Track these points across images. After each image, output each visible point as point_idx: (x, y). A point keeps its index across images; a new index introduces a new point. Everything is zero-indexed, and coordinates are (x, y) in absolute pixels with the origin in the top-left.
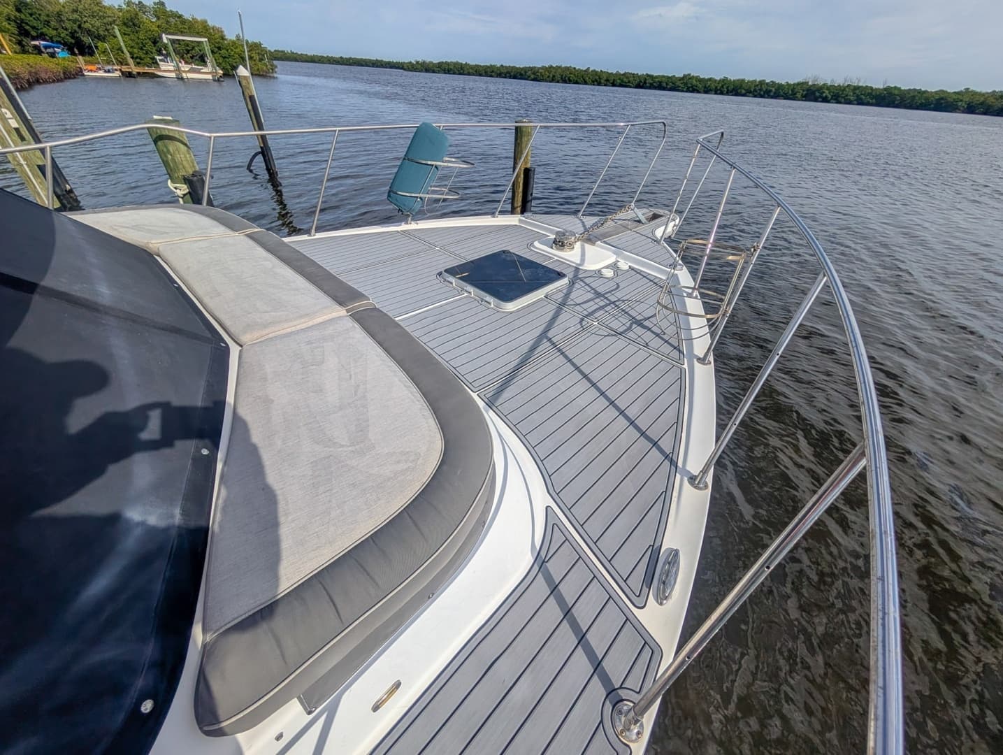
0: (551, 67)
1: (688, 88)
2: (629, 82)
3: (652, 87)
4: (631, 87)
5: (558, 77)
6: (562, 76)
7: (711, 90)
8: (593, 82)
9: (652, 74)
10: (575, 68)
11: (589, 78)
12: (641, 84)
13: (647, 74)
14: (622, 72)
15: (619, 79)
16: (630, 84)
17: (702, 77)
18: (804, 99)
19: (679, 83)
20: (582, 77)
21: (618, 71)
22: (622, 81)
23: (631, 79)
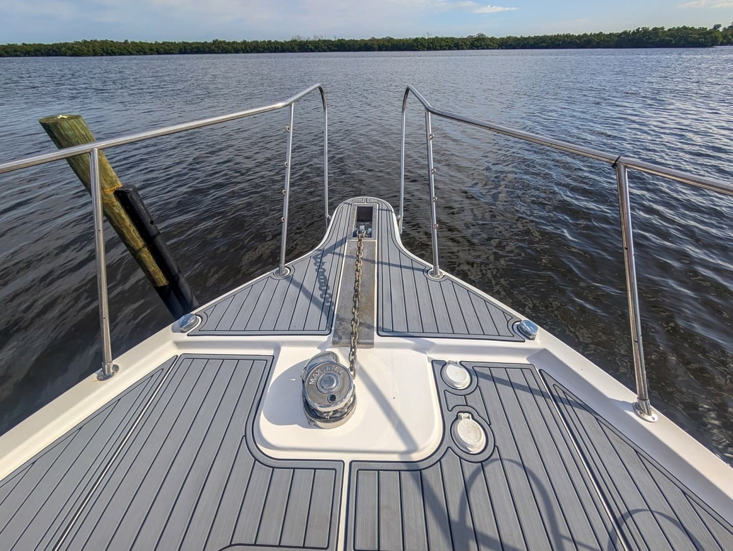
0: (85, 42)
1: (222, 50)
2: (171, 50)
3: (192, 52)
4: (175, 54)
5: (98, 50)
6: (103, 49)
7: (239, 51)
8: (138, 52)
9: (188, 41)
10: (112, 41)
11: (132, 49)
12: (183, 50)
13: (183, 42)
14: (161, 42)
15: (162, 48)
16: (174, 52)
17: (227, 41)
18: (300, 51)
19: (213, 47)
20: (125, 49)
21: (156, 42)
22: (165, 49)
23: (172, 47)
